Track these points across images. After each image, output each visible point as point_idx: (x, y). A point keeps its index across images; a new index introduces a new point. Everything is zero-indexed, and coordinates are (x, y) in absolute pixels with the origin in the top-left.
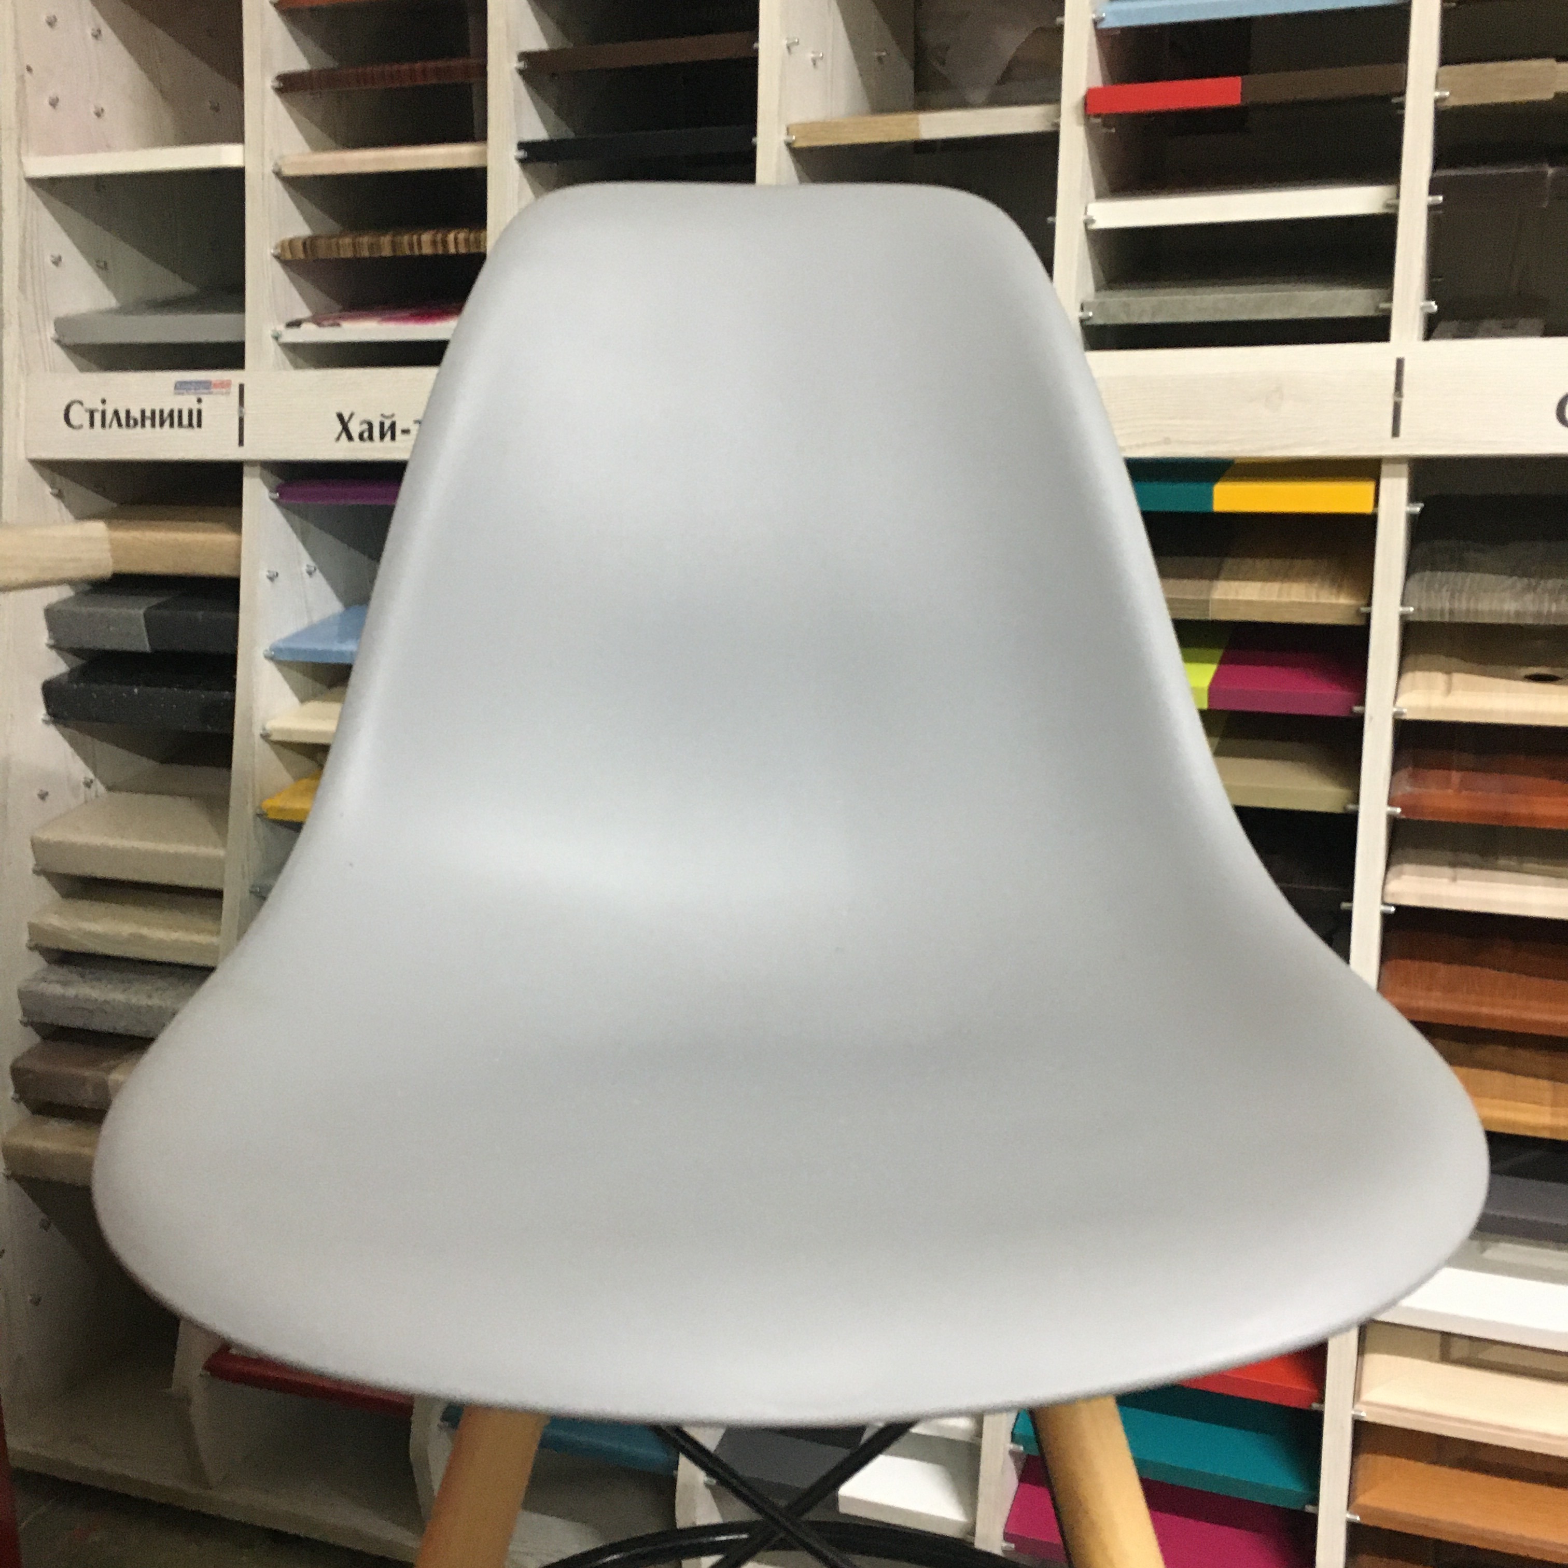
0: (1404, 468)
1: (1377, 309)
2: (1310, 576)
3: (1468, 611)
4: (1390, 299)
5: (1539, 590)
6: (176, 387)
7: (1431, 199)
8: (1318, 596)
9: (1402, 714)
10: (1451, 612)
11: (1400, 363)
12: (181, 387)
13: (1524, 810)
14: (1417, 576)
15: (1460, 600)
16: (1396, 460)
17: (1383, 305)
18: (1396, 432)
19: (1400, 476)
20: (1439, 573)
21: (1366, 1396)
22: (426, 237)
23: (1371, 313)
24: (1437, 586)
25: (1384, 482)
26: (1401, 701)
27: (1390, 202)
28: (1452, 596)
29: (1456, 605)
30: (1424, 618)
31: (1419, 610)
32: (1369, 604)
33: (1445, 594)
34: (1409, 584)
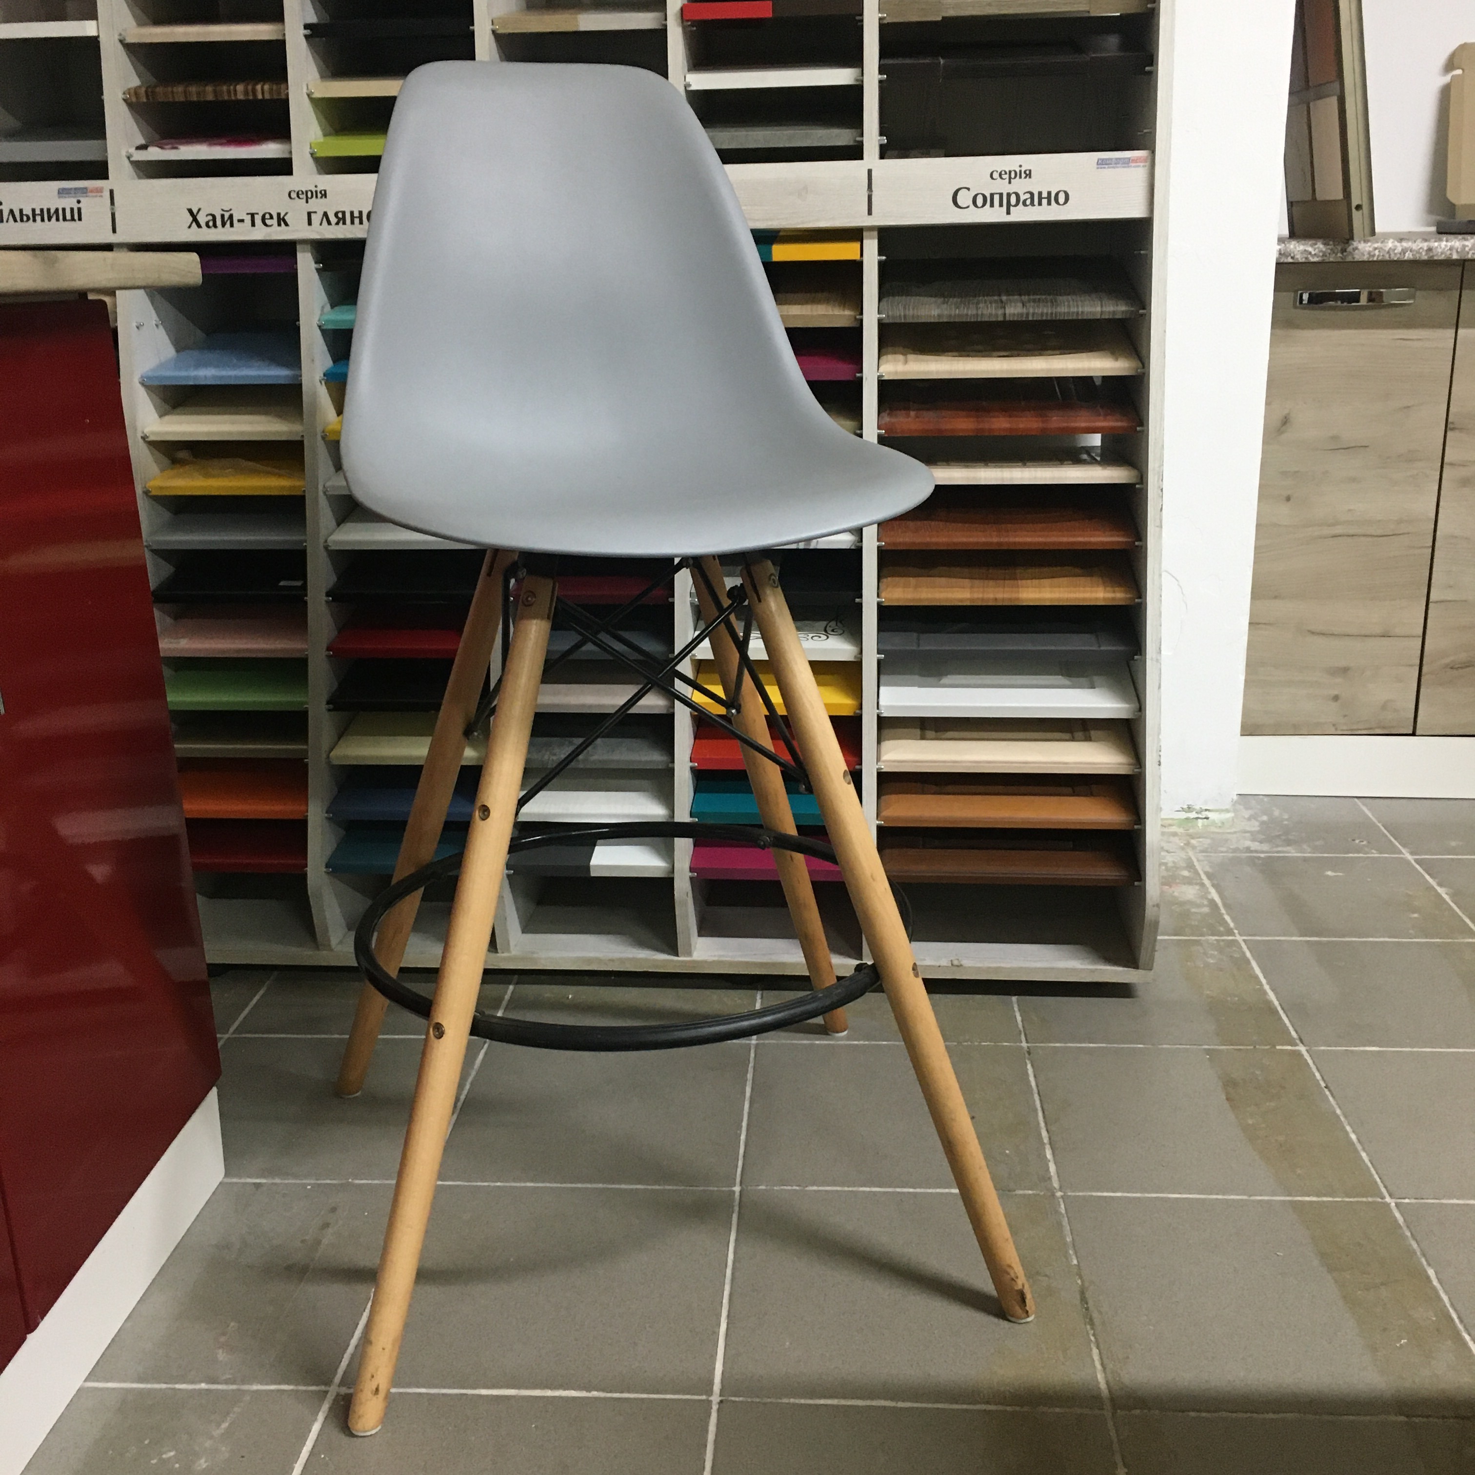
0: (875, 233)
1: (855, 141)
2: (827, 301)
3: (913, 316)
4: (862, 135)
5: (949, 303)
6: (59, 193)
7: (880, 76)
8: (833, 310)
9: (883, 376)
10: (905, 316)
11: (870, 172)
12: (62, 192)
13: (949, 426)
14: (885, 300)
15: (909, 310)
16: (871, 229)
17: (858, 139)
18: (870, 213)
19: (874, 238)
20: (897, 298)
21: (884, 757)
22: (240, 88)
23: (851, 143)
24: (896, 303)
25: (865, 241)
26: (882, 369)
27: (859, 78)
28: (905, 308)
29: (907, 313)
30: (891, 321)
31: (888, 316)
32: (861, 313)
33: (901, 307)
34: (881, 304)
